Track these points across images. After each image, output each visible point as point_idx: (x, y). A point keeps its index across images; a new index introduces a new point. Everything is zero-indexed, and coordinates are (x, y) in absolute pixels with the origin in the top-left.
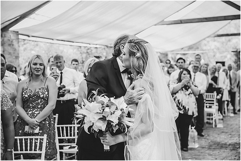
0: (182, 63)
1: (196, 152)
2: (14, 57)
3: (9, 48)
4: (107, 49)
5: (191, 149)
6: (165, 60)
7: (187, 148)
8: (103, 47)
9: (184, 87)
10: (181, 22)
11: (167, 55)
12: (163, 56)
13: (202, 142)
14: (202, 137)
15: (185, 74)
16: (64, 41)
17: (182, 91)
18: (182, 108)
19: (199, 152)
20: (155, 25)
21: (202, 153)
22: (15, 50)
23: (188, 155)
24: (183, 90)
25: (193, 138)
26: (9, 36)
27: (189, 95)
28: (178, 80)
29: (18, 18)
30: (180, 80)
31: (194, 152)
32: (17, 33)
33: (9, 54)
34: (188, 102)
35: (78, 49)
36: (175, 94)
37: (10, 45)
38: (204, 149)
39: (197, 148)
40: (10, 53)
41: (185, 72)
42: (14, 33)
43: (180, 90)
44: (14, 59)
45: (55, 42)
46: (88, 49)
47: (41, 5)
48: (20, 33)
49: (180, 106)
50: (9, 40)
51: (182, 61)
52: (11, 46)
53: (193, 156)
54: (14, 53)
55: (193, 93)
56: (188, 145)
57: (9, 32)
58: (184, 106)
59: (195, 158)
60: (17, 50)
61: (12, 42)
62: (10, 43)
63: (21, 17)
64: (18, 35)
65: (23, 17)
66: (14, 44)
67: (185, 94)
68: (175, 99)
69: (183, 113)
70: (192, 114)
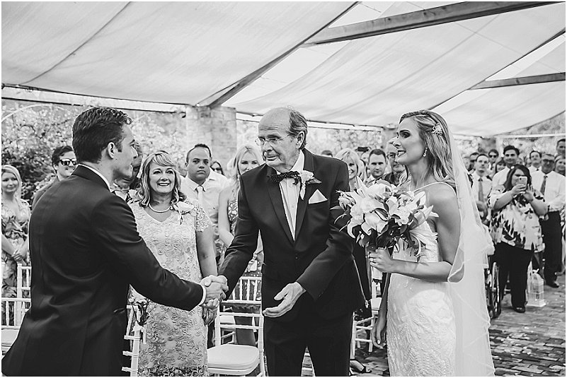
0: (512, 155)
1: (540, 314)
2: (229, 149)
3: (221, 134)
4: (383, 133)
5: (531, 309)
6: (489, 151)
7: (524, 307)
8: (377, 129)
9: (517, 199)
10: (518, 82)
11: (494, 141)
12: (487, 143)
13: (553, 297)
14: (555, 289)
15: (518, 175)
17: (513, 206)
18: (512, 236)
19: (546, 315)
20: (469, 89)
21: (550, 316)
22: (231, 137)
23: (524, 318)
24: (515, 205)
25: (536, 289)
26: (223, 116)
27: (526, 213)
28: (506, 185)
29: (234, 86)
30: (509, 185)
31: (537, 314)
32: (233, 110)
33: (220, 145)
34: (525, 227)
35: (334, 134)
36: (501, 210)
37: (222, 130)
38: (556, 310)
39: (542, 308)
40: (222, 143)
41: (518, 171)
42: (229, 110)
43: (508, 204)
44: (228, 152)
46: (352, 134)
48: (237, 110)
49: (509, 233)
50: (221, 122)
51: (513, 152)
52: (225, 131)
53: (535, 321)
54: (228, 143)
55: (535, 212)
56: (524, 301)
57: (221, 109)
58: (516, 233)
59: (536, 325)
60: (234, 138)
61: (225, 125)
62: (223, 127)
63: (238, 85)
64: (235, 113)
65: (242, 84)
66: (229, 128)
67: (519, 211)
68: (500, 219)
69: (514, 245)
70: (530, 249)
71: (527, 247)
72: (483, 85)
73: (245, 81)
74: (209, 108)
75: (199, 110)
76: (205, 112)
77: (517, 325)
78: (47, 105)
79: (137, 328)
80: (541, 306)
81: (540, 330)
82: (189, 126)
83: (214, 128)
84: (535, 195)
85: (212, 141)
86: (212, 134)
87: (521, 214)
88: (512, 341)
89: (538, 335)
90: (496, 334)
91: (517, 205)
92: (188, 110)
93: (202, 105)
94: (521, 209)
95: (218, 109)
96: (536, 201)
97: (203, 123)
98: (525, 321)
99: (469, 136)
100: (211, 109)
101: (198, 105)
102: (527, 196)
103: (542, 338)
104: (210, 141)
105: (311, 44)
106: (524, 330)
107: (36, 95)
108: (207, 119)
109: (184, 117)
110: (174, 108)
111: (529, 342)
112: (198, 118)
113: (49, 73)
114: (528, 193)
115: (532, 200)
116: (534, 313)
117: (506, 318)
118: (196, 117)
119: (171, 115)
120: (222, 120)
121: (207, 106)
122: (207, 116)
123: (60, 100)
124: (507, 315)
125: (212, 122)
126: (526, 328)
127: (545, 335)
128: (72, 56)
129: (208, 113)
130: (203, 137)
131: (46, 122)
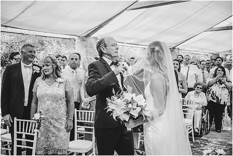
5: (224, 131)
7: (221, 130)
10: (228, 28)
11: (218, 55)
12: (215, 56)
16: (132, 44)
17: (216, 84)
20: (205, 31)
22: (95, 50)
26: (91, 41)
27: (222, 88)
28: (214, 75)
29: (96, 28)
30: (215, 75)
31: (226, 133)
32: (96, 38)
34: (221, 94)
35: (143, 50)
36: (211, 86)
37: (91, 47)
40: (91, 53)
41: (219, 69)
42: (94, 38)
43: (214, 84)
45: (125, 44)
47: (112, 18)
48: (98, 38)
50: (91, 44)
52: (92, 48)
53: (224, 136)
54: (94, 53)
57: (91, 38)
58: (217, 97)
61: (92, 45)
62: (91, 46)
63: (98, 27)
64: (97, 40)
65: (100, 27)
66: (94, 46)
67: (219, 87)
68: (210, 90)
69: (216, 102)
70: (223, 104)
71: (222, 103)
72: (211, 29)
73: (101, 25)
74: (85, 37)
75: (81, 38)
76: (83, 39)
77: (216, 138)
78: (15, 34)
79: (36, 130)
80: (229, 130)
81: (225, 140)
82: (77, 45)
83: (87, 46)
84: (227, 80)
85: (86, 52)
86: (86, 49)
87: (220, 88)
88: (212, 145)
89: (224, 142)
90: (205, 141)
91: (218, 84)
92: (76, 38)
93: (83, 36)
94: (220, 86)
95: (90, 38)
96: (227, 83)
97: (83, 44)
98: (220, 136)
99: (207, 53)
100: (86, 37)
101: (81, 36)
102: (223, 81)
103: (226, 144)
104: (85, 52)
105: (130, 10)
106: (218, 140)
107: (9, 30)
108: (85, 42)
109: (75, 41)
110: (71, 37)
111: (219, 145)
112: (81, 42)
113: (13, 20)
114: (224, 79)
115: (225, 82)
116: (225, 133)
117: (212, 135)
118: (79, 41)
119: (69, 40)
120: (91, 43)
121: (85, 36)
122: (84, 41)
123: (19, 32)
124: (213, 133)
125: (86, 44)
126: (219, 139)
127: (228, 142)
128: (23, 13)
129: (85, 40)
130: (82, 50)
131: (13, 41)
